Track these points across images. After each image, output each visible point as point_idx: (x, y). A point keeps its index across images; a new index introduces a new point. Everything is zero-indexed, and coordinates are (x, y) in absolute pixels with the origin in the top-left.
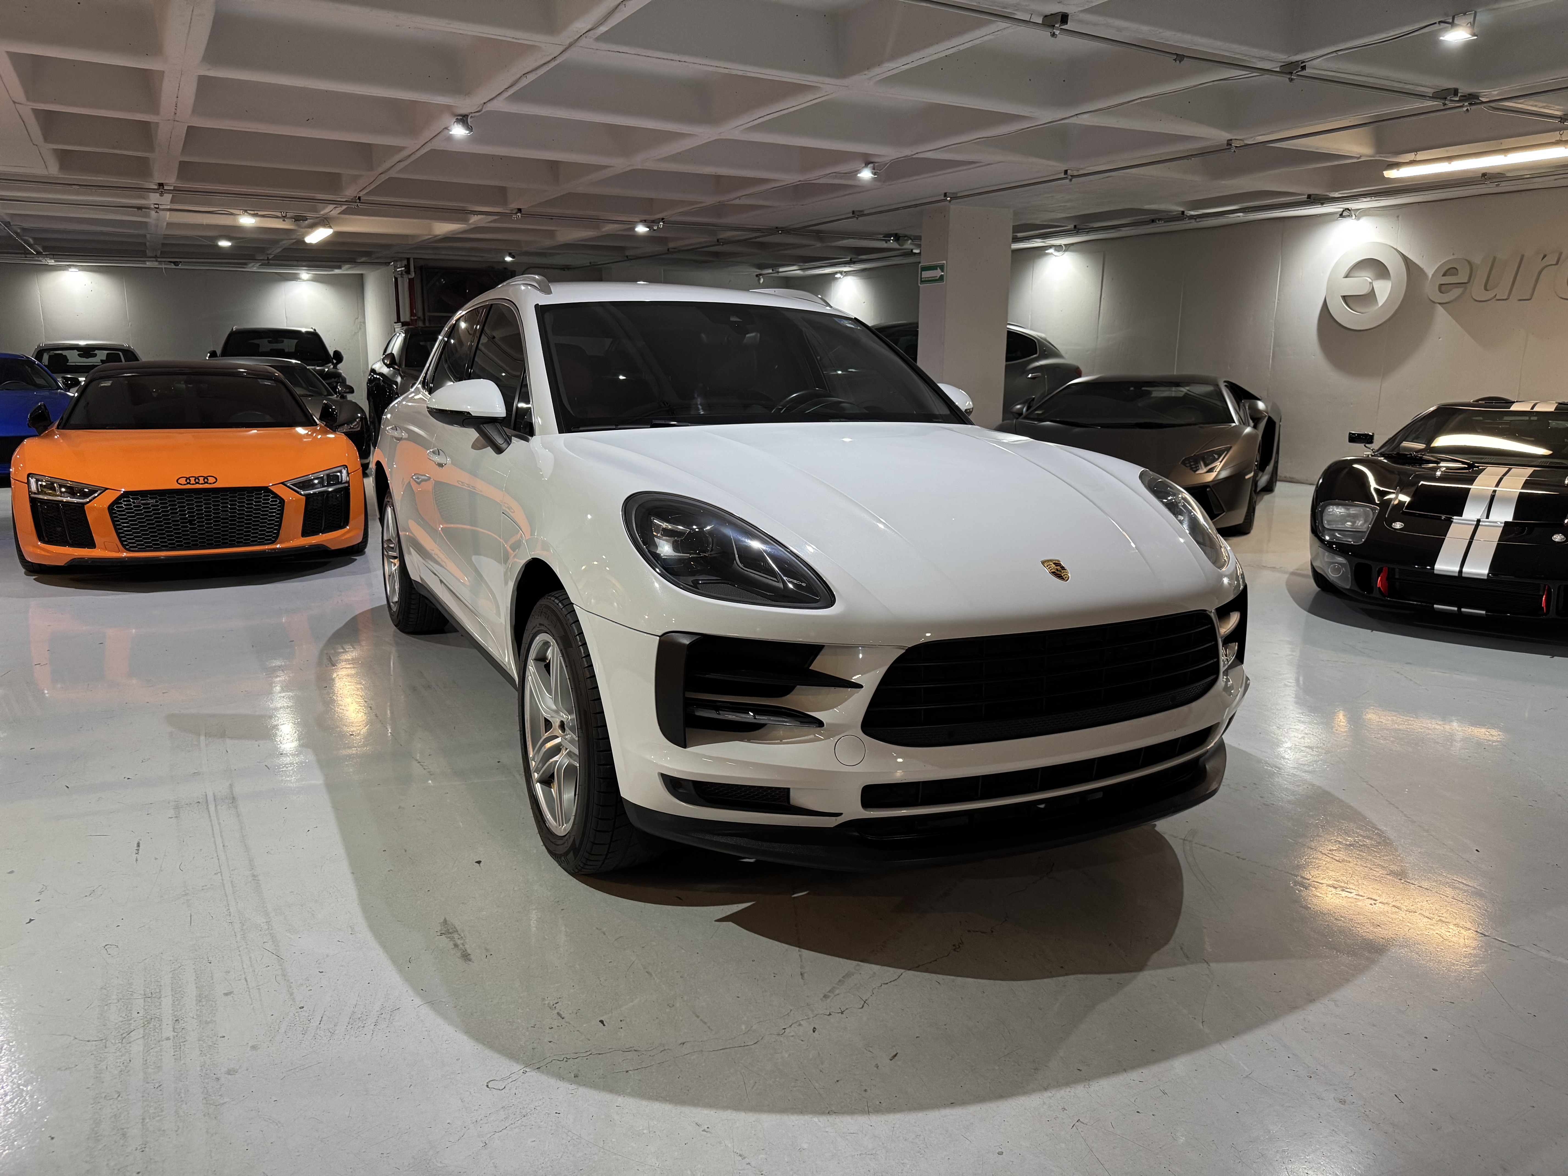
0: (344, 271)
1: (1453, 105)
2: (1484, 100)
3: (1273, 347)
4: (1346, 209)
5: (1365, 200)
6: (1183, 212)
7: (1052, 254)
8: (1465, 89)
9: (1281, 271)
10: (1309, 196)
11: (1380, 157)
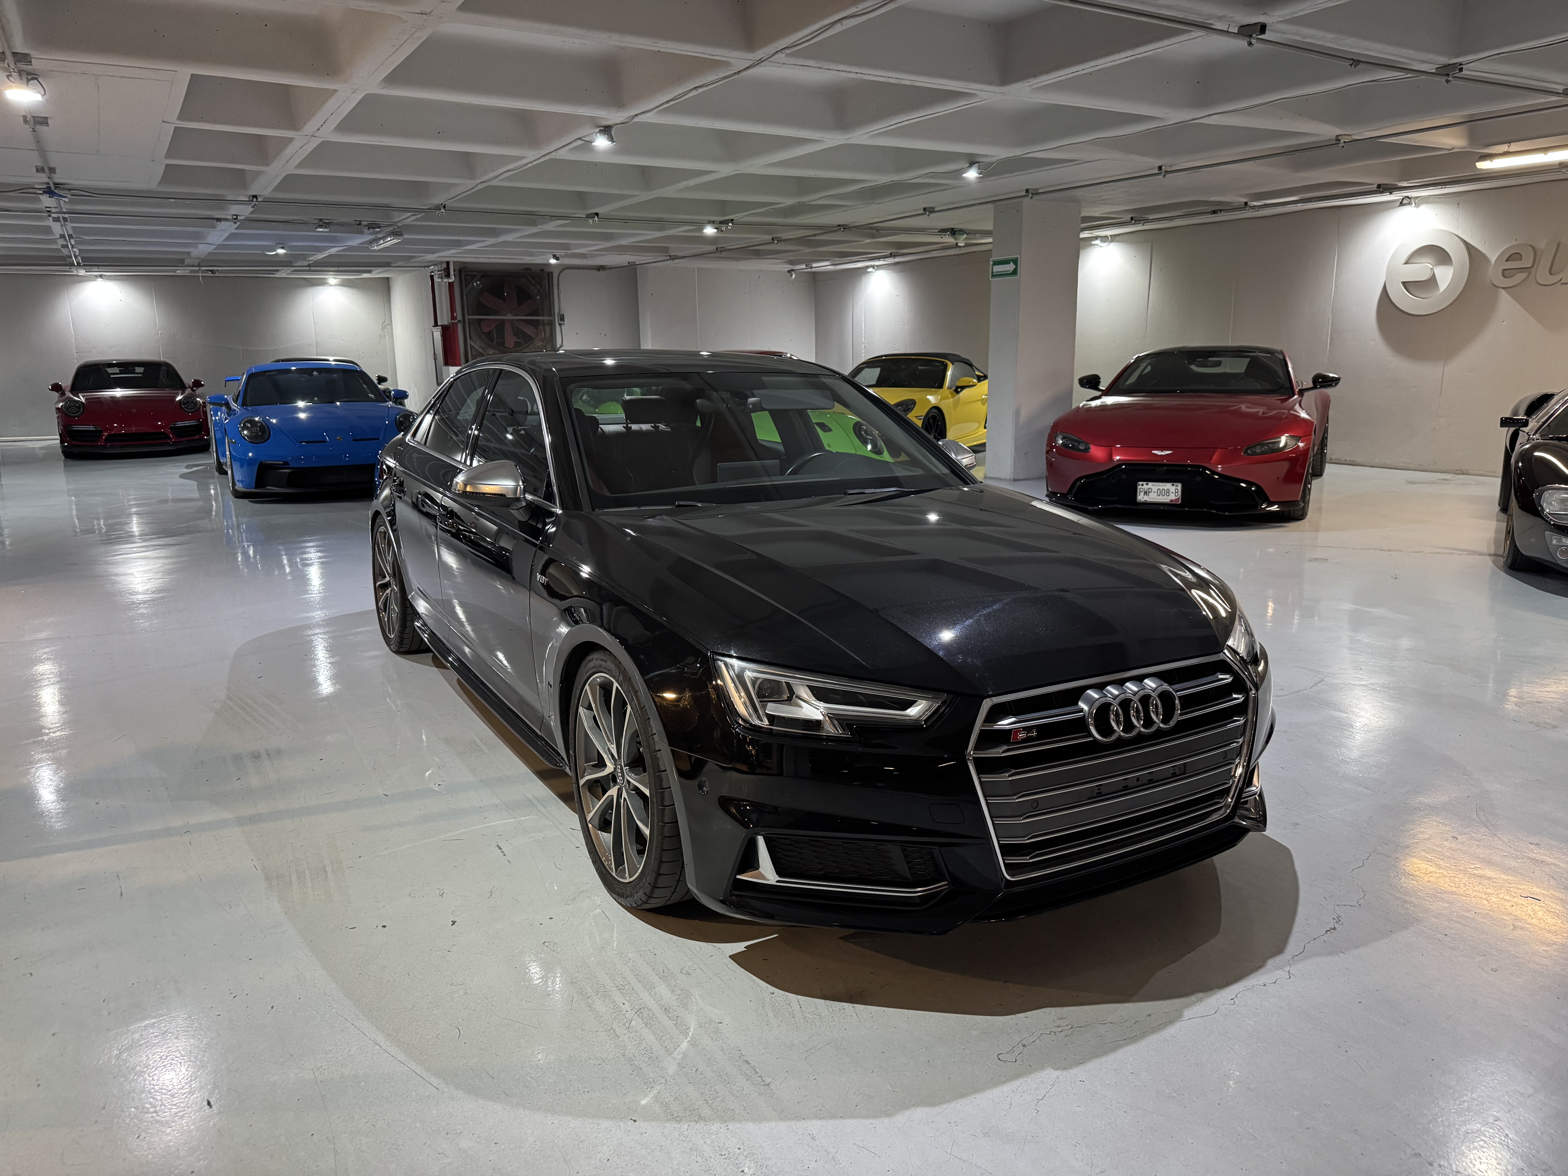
0: (372, 275)
3: (1331, 333)
4: (1406, 198)
5: (1431, 188)
6: (1246, 203)
7: (1097, 245)
9: (1338, 258)
10: (1380, 186)
11: (1472, 148)
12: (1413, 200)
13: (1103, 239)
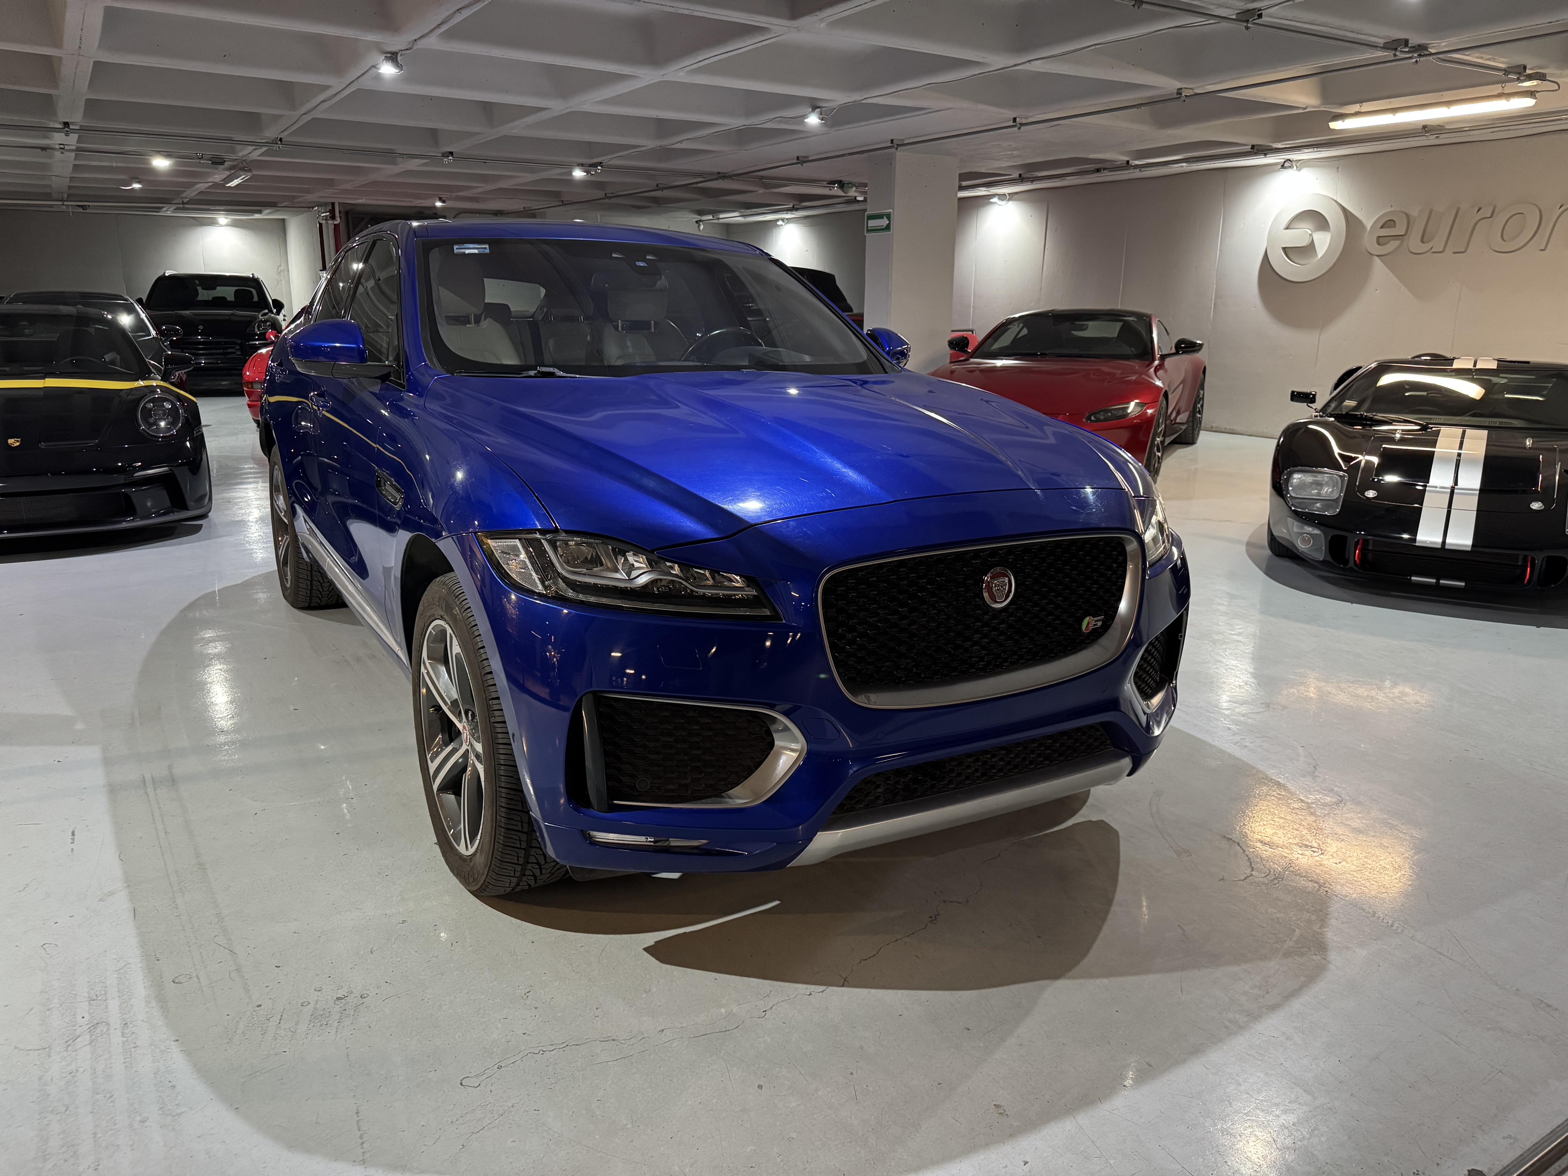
0: (264, 215)
1: (1403, 56)
2: (1433, 51)
3: (1215, 299)
4: (1287, 160)
5: (1306, 151)
6: (1128, 162)
7: (996, 203)
8: (1415, 39)
9: (1223, 221)
10: (1253, 147)
11: (1325, 107)
12: (1294, 164)
13: (1001, 197)
